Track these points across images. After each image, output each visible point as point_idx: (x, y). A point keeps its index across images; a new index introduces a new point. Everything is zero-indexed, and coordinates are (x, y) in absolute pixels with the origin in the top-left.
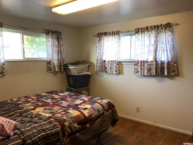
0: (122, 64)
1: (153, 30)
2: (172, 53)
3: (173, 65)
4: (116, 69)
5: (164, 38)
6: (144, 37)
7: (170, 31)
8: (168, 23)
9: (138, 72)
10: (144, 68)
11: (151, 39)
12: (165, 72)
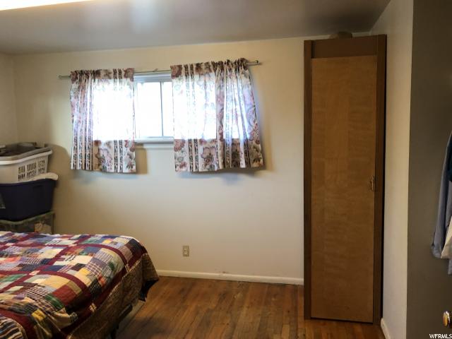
0: (144, 149)
1: (211, 71)
2: (252, 123)
3: (254, 147)
4: (129, 160)
5: (236, 91)
6: (193, 86)
7: (245, 76)
8: (242, 60)
9: (183, 165)
10: (197, 156)
11: (208, 90)
12: (241, 163)
